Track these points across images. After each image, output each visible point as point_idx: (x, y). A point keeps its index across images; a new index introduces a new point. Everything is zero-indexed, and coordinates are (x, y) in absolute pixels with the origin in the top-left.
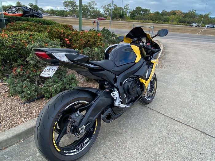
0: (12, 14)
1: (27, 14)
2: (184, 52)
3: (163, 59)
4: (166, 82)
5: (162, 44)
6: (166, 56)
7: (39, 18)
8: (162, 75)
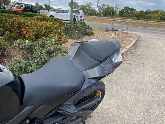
0: (17, 10)
1: (27, 10)
2: (157, 46)
3: (131, 53)
4: (118, 84)
5: (137, 37)
6: (136, 50)
7: (37, 13)
8: (119, 73)
